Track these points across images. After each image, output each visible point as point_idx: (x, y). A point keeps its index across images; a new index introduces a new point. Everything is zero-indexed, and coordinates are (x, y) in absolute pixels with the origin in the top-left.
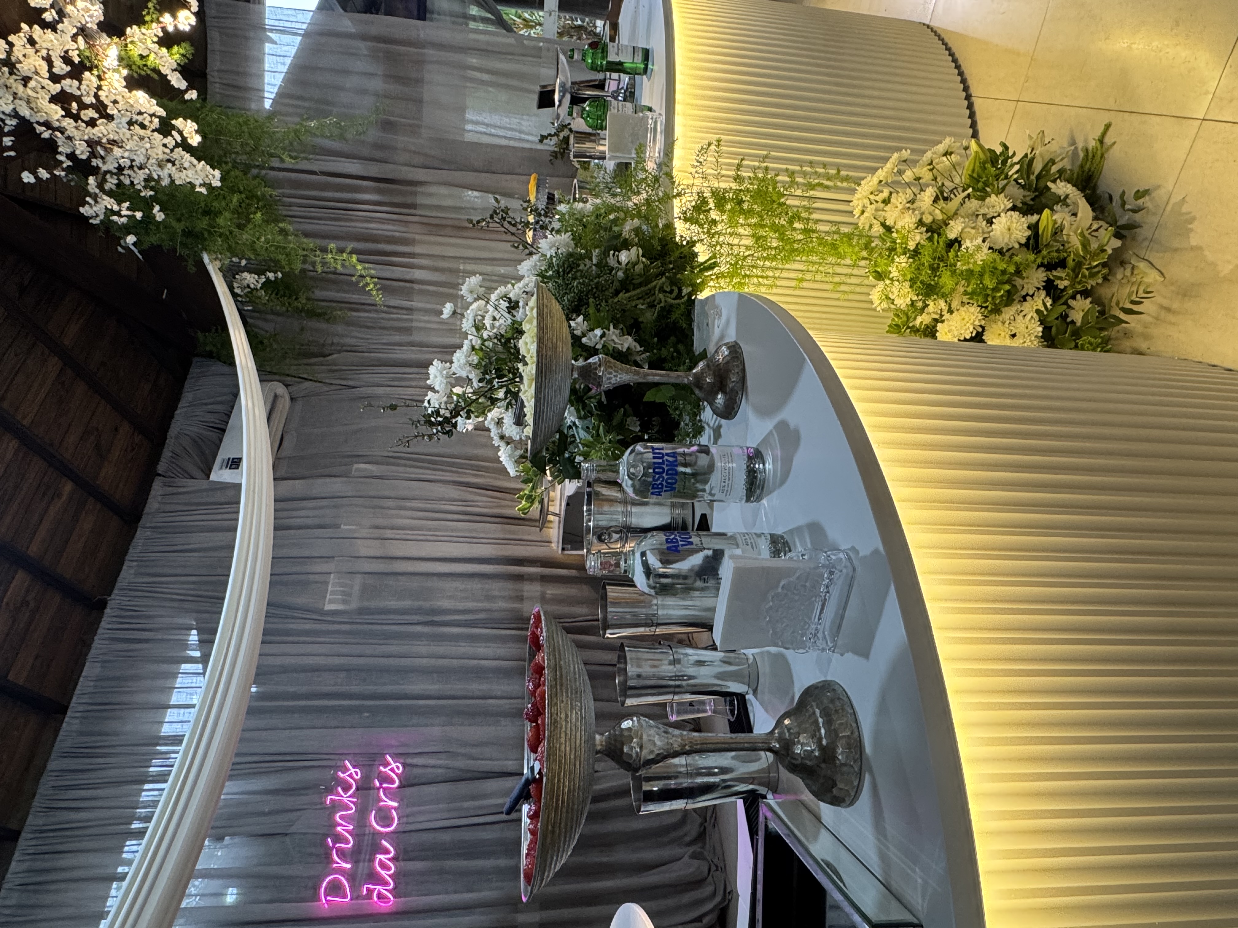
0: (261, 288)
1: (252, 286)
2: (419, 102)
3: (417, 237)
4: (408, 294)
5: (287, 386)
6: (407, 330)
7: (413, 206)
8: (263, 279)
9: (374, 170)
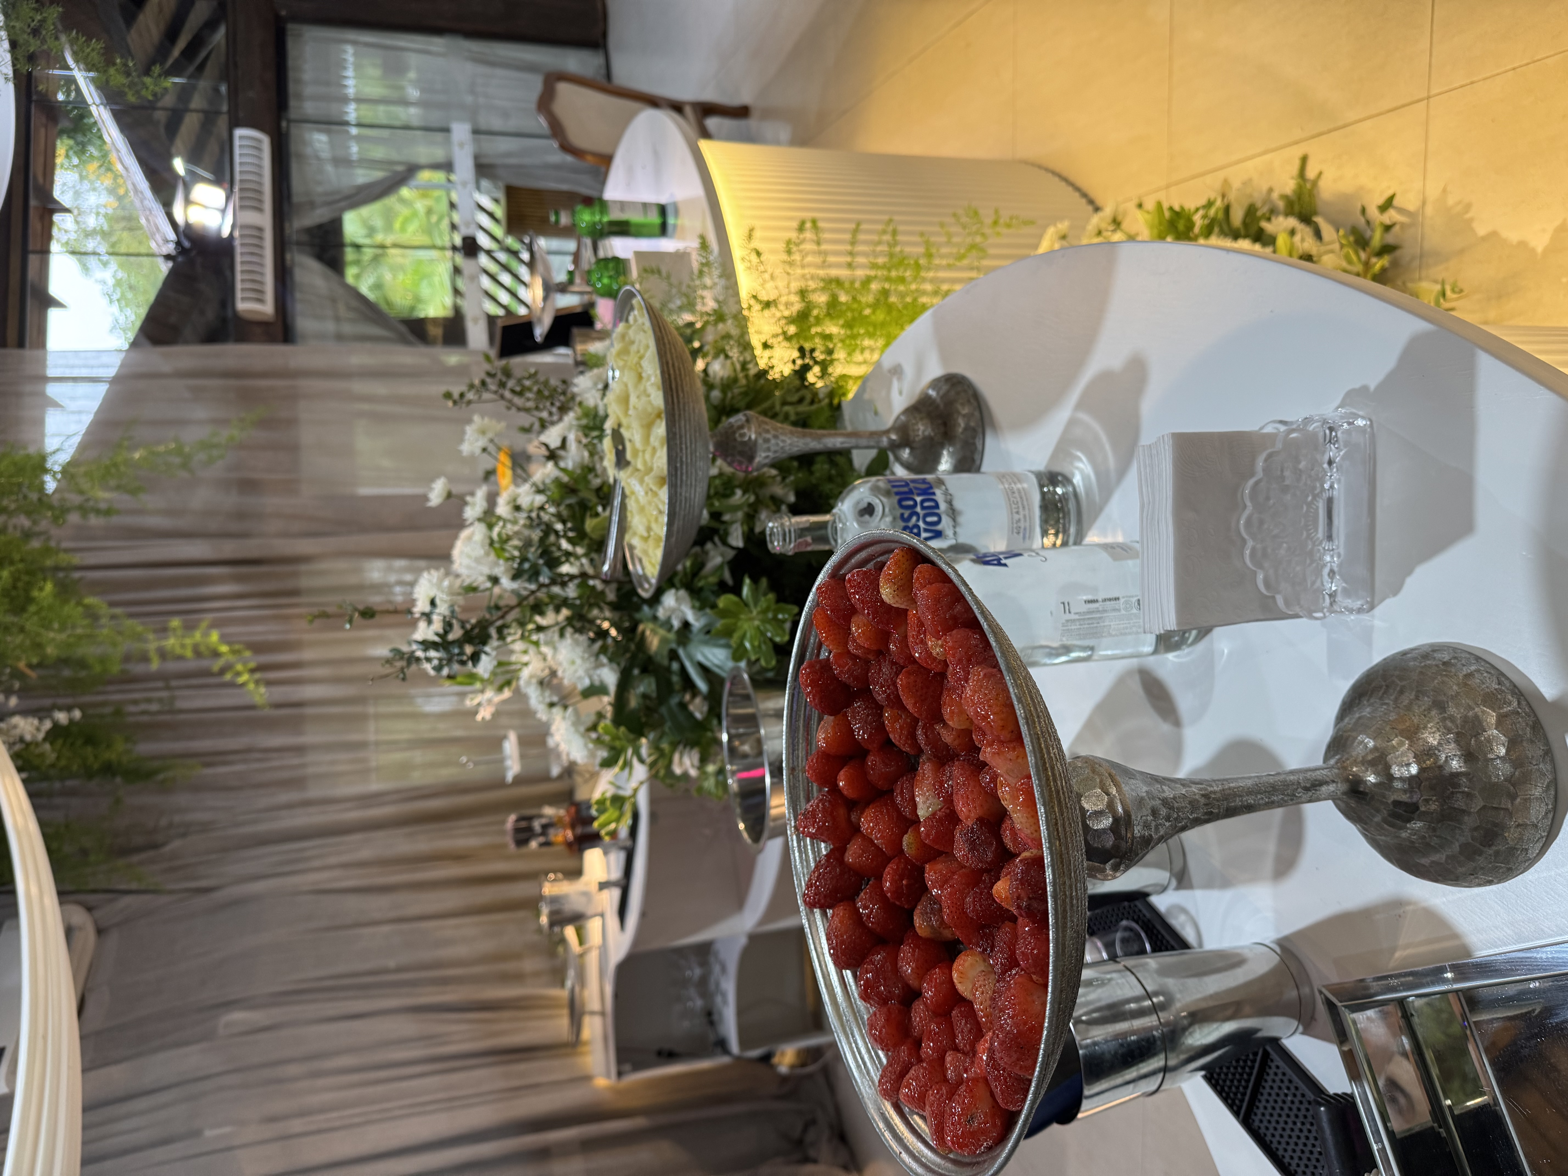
0: (45, 739)
1: (28, 738)
2: (293, 449)
3: (306, 637)
4: (295, 724)
5: (89, 909)
6: (298, 783)
7: (295, 593)
8: (48, 725)
9: (229, 549)
